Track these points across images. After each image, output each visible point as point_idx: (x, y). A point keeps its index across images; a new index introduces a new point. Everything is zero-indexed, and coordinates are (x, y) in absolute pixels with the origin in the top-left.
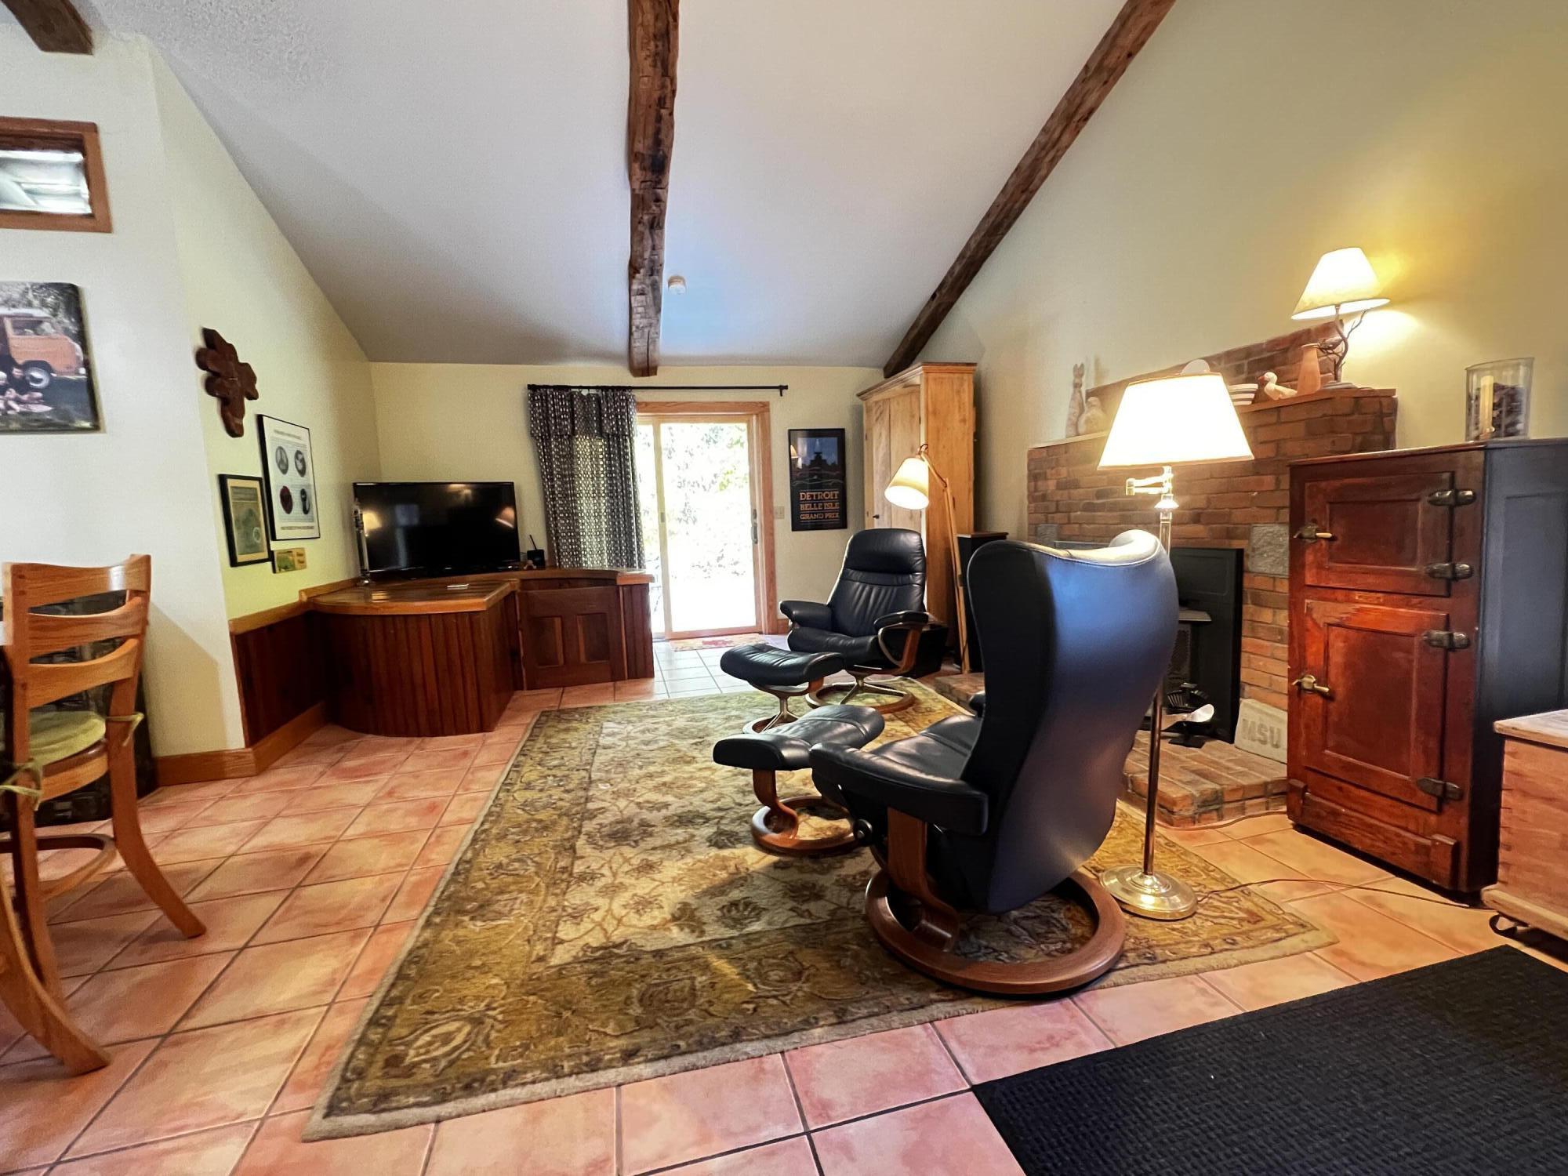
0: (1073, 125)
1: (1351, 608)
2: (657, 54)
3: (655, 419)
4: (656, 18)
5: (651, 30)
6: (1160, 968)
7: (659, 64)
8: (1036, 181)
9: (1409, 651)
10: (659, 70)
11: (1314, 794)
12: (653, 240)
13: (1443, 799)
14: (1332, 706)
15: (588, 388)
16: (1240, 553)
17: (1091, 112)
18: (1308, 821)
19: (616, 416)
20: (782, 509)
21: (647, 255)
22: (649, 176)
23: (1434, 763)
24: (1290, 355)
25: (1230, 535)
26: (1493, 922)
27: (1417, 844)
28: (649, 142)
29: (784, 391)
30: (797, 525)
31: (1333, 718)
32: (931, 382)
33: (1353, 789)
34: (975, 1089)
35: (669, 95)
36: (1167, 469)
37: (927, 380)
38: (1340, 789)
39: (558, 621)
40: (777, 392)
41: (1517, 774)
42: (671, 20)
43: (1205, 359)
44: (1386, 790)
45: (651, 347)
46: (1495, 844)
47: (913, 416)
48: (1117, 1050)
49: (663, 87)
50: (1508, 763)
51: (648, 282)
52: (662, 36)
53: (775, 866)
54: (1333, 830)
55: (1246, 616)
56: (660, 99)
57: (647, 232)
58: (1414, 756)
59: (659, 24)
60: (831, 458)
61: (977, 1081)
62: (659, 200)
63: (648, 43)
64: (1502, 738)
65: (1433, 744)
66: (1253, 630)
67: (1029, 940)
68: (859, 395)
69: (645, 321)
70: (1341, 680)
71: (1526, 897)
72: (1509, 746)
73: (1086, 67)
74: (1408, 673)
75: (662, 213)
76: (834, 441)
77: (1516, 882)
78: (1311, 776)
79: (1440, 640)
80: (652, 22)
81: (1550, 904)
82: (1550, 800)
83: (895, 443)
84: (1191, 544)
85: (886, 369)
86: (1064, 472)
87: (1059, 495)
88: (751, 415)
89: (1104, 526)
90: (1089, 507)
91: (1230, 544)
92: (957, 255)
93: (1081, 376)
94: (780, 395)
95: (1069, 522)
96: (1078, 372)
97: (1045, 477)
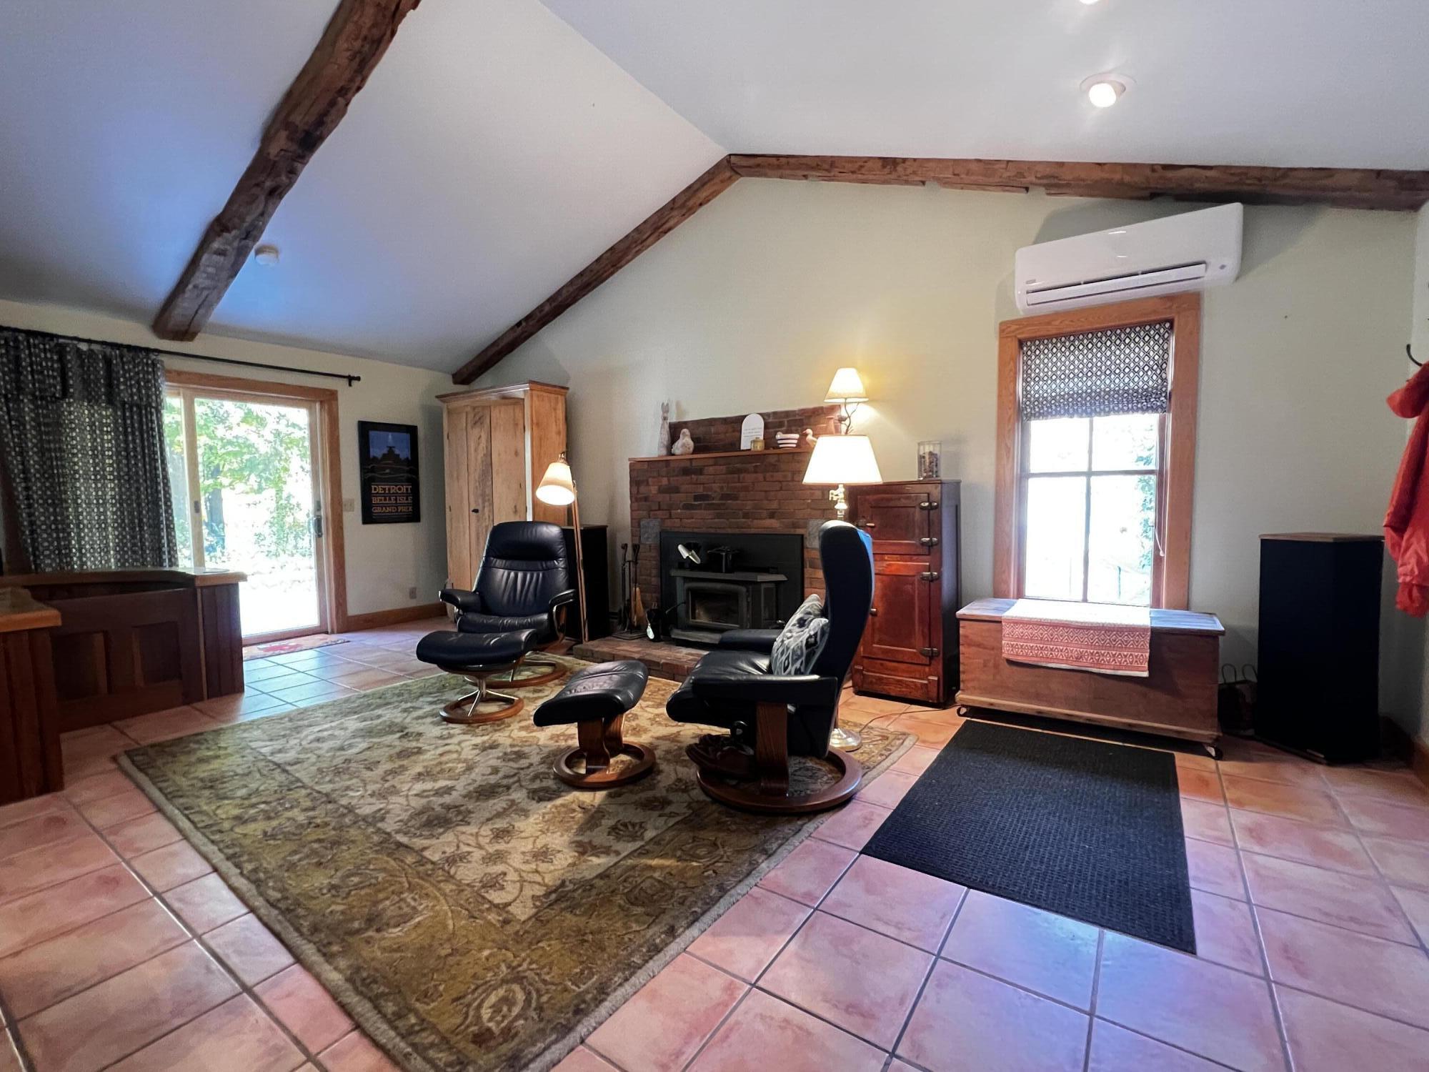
0: (656, 234)
1: (885, 564)
2: (360, 52)
3: (188, 392)
4: (374, 25)
5: (364, 32)
6: (874, 772)
7: (357, 60)
8: (623, 262)
9: (913, 584)
10: (355, 64)
11: (868, 671)
12: (266, 206)
13: (932, 657)
14: (876, 619)
15: (89, 341)
16: (802, 536)
17: (670, 229)
18: (866, 687)
19: (138, 382)
20: (352, 502)
21: (249, 219)
22: (294, 147)
23: (927, 641)
24: (812, 420)
25: (795, 526)
26: (959, 711)
27: (922, 684)
28: (311, 118)
29: (355, 383)
30: (369, 517)
31: (877, 625)
32: (535, 398)
33: (887, 663)
34: (861, 853)
35: (354, 89)
36: (841, 486)
37: (532, 396)
38: (882, 664)
39: (99, 639)
40: (345, 381)
41: (966, 637)
42: (389, 33)
43: (761, 414)
44: (906, 659)
45: (201, 311)
46: (958, 672)
47: (516, 425)
48: (895, 811)
49: (352, 80)
50: (962, 631)
51: (236, 244)
52: (373, 42)
53: (609, 796)
54: (878, 688)
55: (806, 576)
56: (342, 88)
57: (262, 198)
58: (918, 639)
59: (375, 31)
60: (404, 453)
61: (860, 849)
62: (293, 173)
63: (356, 39)
64: (958, 620)
65: (926, 630)
66: (811, 583)
67: (810, 781)
68: (437, 397)
69: (207, 283)
70: (880, 604)
71: (971, 694)
72: (962, 623)
73: (674, 200)
74: (913, 597)
75: (290, 185)
76: (406, 436)
77: (968, 689)
78: (866, 661)
79: (927, 577)
80: (368, 24)
81: (981, 694)
82: (979, 645)
83: (497, 446)
84: (768, 531)
85: (454, 376)
86: (665, 481)
87: (660, 498)
88: (315, 402)
89: (702, 521)
90: (688, 507)
91: (792, 531)
92: (548, 296)
93: (667, 412)
94: (350, 385)
95: (670, 517)
96: (666, 409)
97: (648, 484)
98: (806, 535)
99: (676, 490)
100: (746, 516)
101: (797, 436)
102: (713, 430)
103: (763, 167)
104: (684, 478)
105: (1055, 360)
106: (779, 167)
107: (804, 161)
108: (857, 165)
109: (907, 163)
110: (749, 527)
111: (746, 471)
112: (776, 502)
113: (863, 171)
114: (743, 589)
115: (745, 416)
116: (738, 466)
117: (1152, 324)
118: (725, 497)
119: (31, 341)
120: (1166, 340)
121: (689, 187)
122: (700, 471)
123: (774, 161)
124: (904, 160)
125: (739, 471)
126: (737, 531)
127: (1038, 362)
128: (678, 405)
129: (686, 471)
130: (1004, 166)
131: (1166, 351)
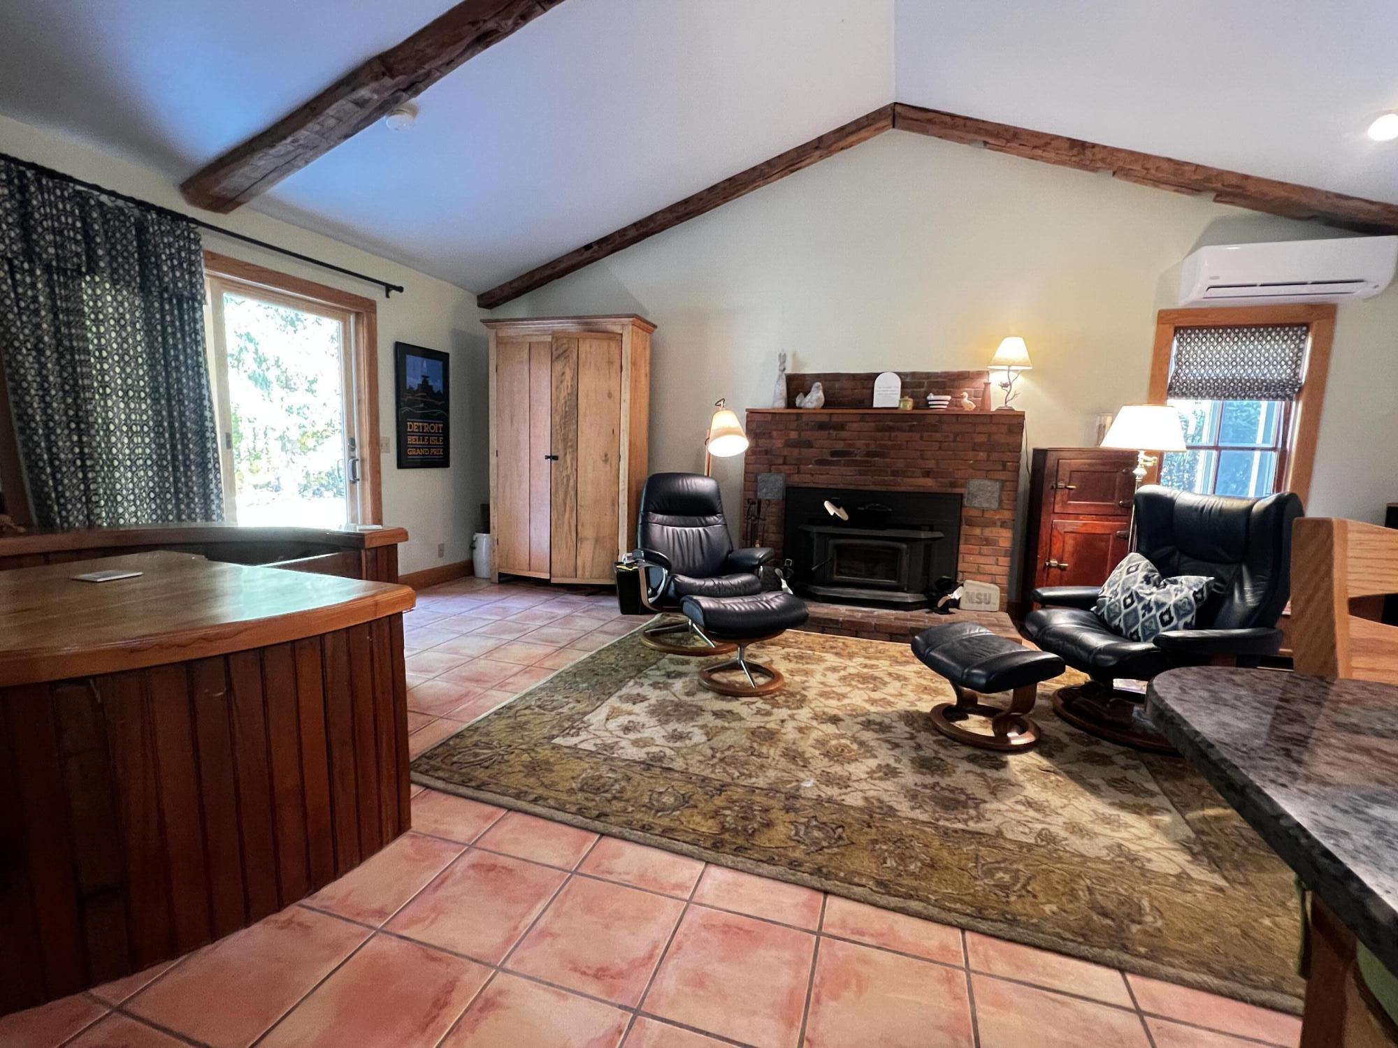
3: (217, 284)
9: (1106, 542)
16: (960, 496)
17: (798, 169)
20: (388, 439)
21: (429, 65)
25: (953, 485)
29: (393, 293)
30: (403, 463)
32: (634, 334)
40: (384, 290)
43: (899, 374)
45: (272, 176)
47: (610, 363)
55: (962, 533)
60: (436, 385)
66: (968, 540)
68: (484, 321)
70: (1072, 560)
73: (820, 139)
74: (1106, 554)
76: (439, 365)
79: (1123, 535)
83: (586, 384)
84: (921, 490)
85: (480, 297)
86: (793, 435)
87: (786, 452)
88: (350, 312)
89: (841, 476)
90: (822, 462)
91: (949, 490)
92: (635, 220)
93: (784, 362)
94: (388, 296)
95: (799, 472)
96: (783, 358)
97: (771, 437)
98: (966, 496)
99: (809, 445)
100: (895, 473)
101: (949, 398)
102: (837, 385)
103: (935, 123)
104: (823, 432)
105: (1204, 348)
106: (954, 127)
107: (981, 125)
108: (1042, 141)
109: (1096, 150)
110: (899, 485)
111: (899, 429)
112: (933, 462)
113: (1049, 148)
114: (904, 546)
115: (878, 374)
116: (891, 424)
117: (1291, 326)
118: (870, 454)
119: (44, 182)
120: (1303, 341)
121: (842, 129)
122: (841, 427)
123: (948, 119)
124: (1094, 146)
125: (891, 429)
126: (884, 488)
127: (1188, 348)
128: (794, 355)
129: (822, 426)
130: (1193, 168)
131: (1301, 350)
